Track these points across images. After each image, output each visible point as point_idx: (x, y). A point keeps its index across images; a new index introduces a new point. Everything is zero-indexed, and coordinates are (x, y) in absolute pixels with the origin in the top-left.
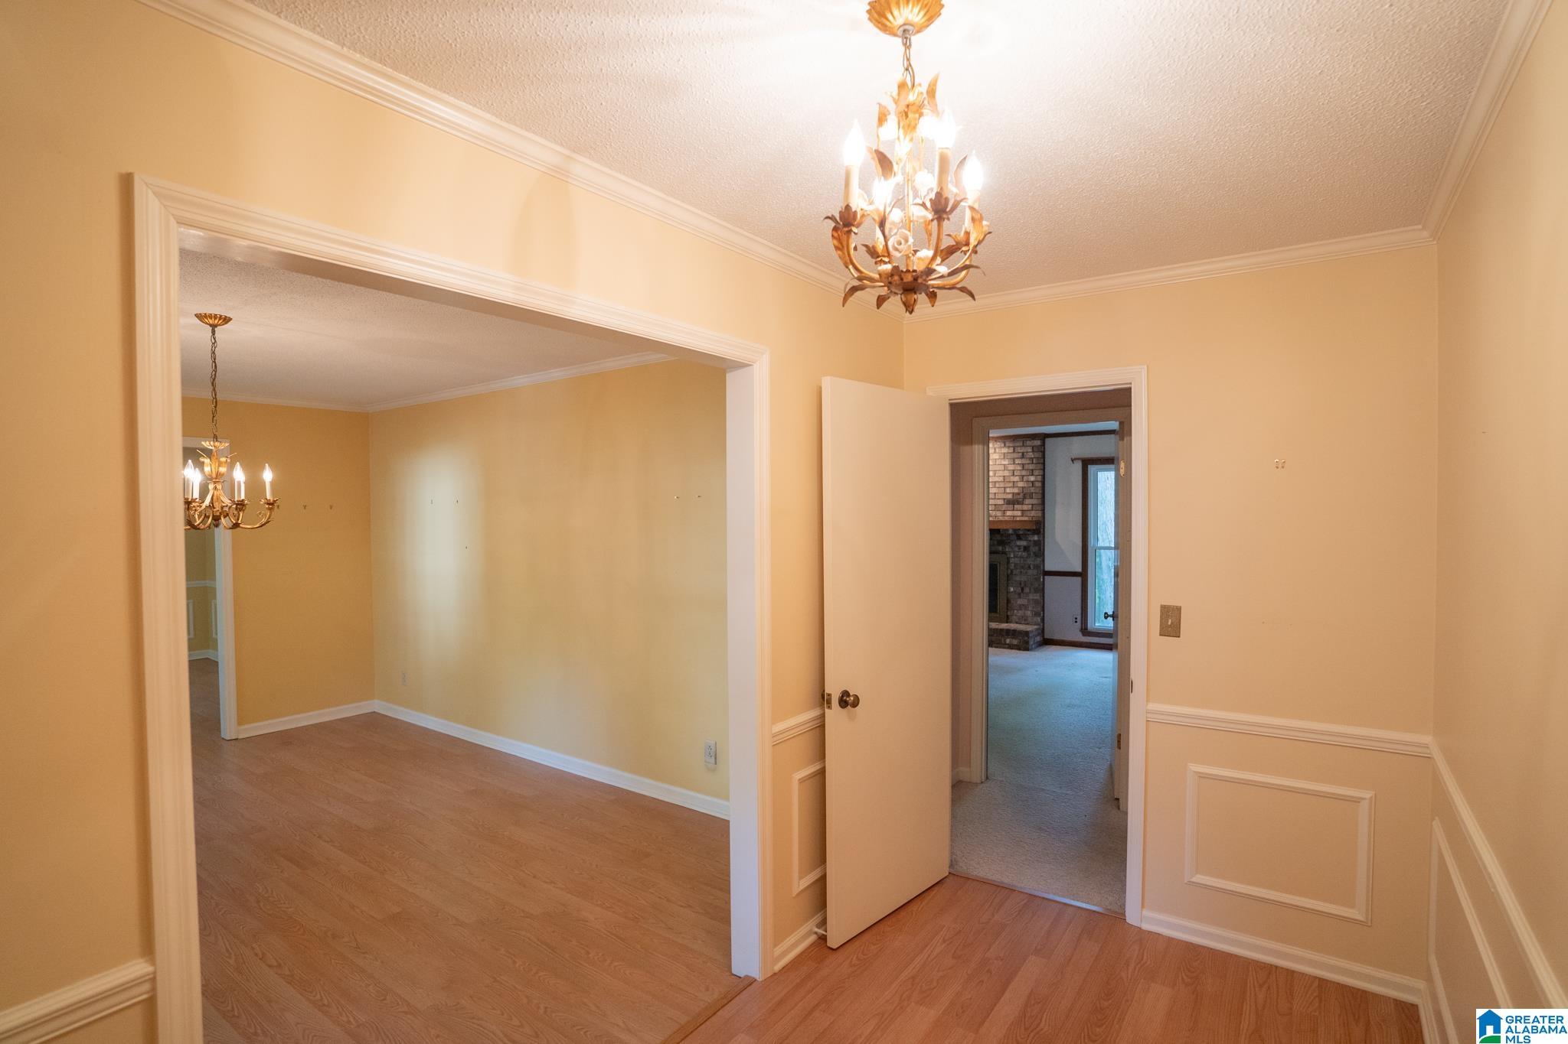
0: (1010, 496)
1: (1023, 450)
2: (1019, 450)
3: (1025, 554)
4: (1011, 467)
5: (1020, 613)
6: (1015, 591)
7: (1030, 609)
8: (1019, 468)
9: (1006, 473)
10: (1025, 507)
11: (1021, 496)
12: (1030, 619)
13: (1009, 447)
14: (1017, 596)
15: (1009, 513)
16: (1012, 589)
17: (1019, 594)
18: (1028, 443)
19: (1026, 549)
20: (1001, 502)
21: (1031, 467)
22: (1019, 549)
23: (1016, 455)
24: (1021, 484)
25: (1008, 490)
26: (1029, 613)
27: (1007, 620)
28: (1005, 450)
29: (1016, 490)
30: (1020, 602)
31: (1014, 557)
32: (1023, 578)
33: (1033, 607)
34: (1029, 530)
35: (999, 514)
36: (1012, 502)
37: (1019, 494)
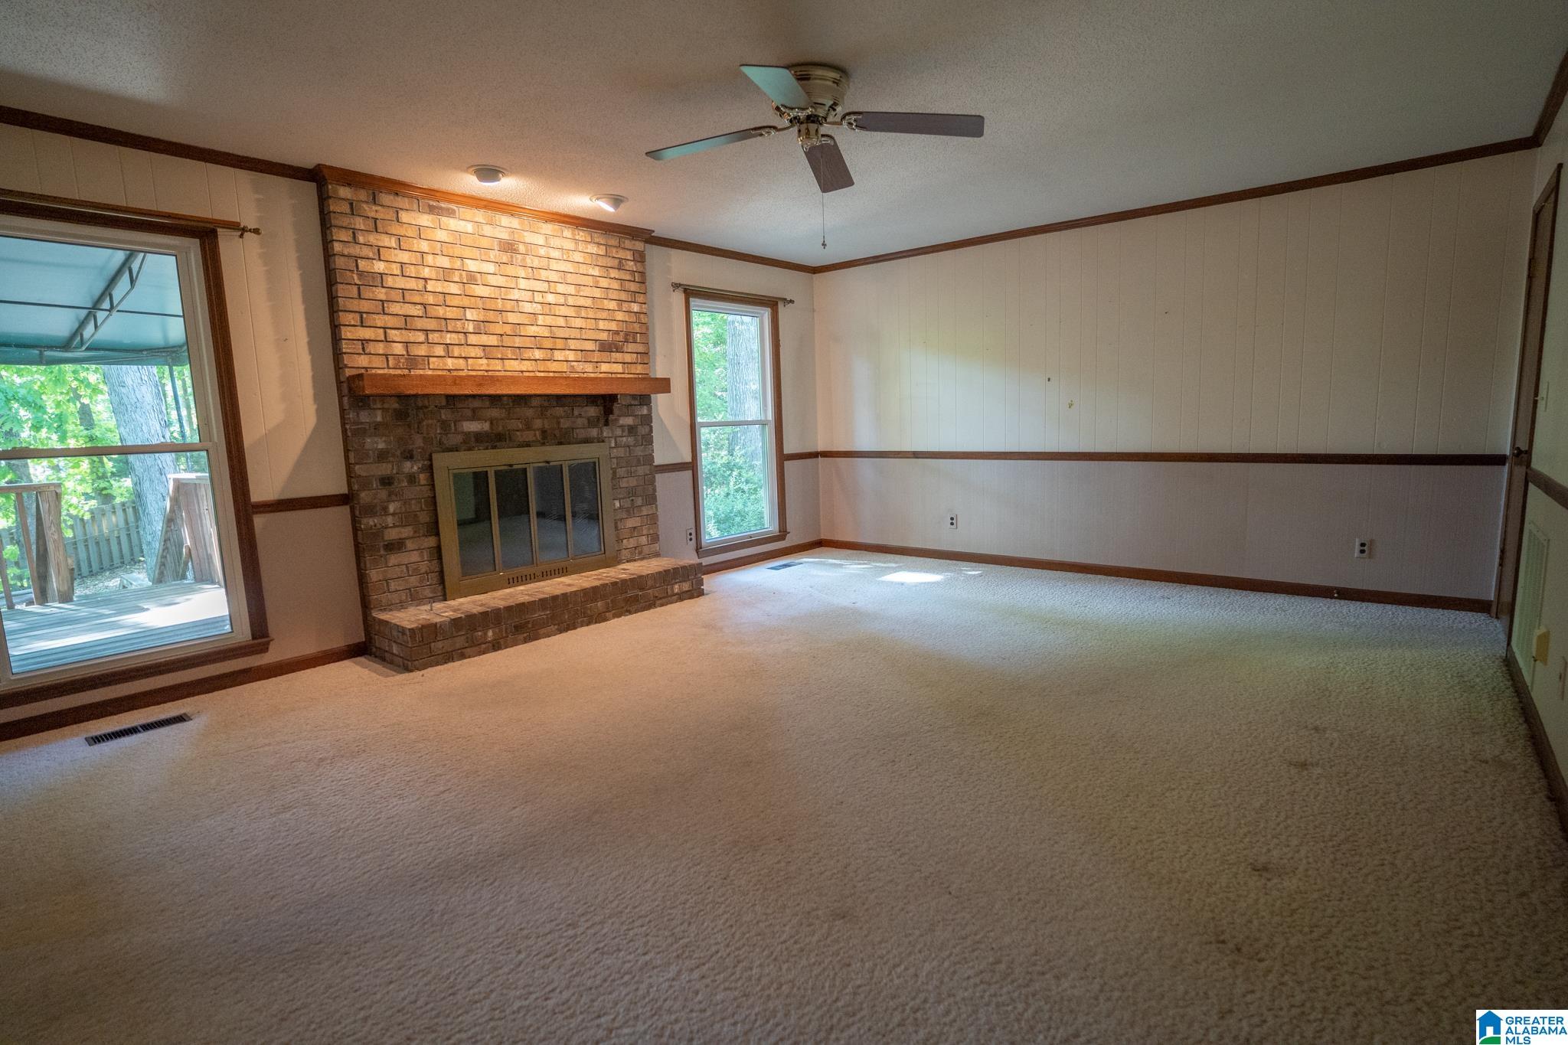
0: (604, 336)
1: (622, 254)
2: (614, 252)
3: (631, 440)
4: (604, 283)
5: (632, 543)
6: (621, 507)
7: (645, 532)
8: (616, 285)
9: (597, 293)
10: (628, 358)
11: (621, 338)
12: (646, 550)
13: (599, 244)
14: (624, 515)
15: (604, 367)
16: (617, 504)
17: (628, 510)
18: (628, 243)
19: (632, 430)
20: (590, 346)
21: (633, 287)
22: (623, 431)
23: (610, 262)
24: (620, 316)
25: (602, 325)
26: (644, 540)
27: (614, 561)
28: (593, 249)
29: (613, 326)
30: (631, 523)
31: (617, 446)
32: (633, 482)
33: (649, 529)
34: (634, 397)
35: (589, 367)
36: (606, 347)
37: (617, 333)
